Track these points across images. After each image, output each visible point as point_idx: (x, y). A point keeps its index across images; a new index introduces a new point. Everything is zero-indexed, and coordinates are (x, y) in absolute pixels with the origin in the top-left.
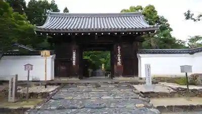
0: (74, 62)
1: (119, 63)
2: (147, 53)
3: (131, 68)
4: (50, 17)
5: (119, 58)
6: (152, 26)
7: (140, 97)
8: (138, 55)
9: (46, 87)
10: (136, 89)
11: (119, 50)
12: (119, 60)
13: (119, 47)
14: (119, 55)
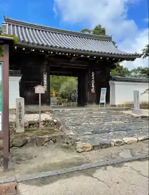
1: (93, 90)
4: (7, 25)
5: (93, 84)
8: (111, 82)
12: (93, 86)
13: (93, 73)
14: (93, 82)
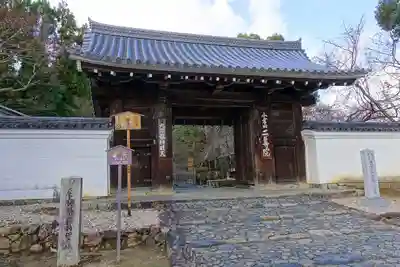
0: (162, 148)
1: (266, 152)
3: (289, 162)
5: (265, 139)
8: (304, 133)
11: (264, 121)
12: (266, 144)
13: (264, 115)
14: (265, 134)
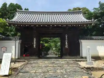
0: (35, 45)
1: (66, 46)
2: (86, 39)
4: (18, 14)
5: (66, 42)
6: (90, 21)
7: (84, 71)
8: (80, 40)
9: (15, 63)
10: (80, 65)
11: (66, 37)
12: (67, 44)
13: (66, 35)
